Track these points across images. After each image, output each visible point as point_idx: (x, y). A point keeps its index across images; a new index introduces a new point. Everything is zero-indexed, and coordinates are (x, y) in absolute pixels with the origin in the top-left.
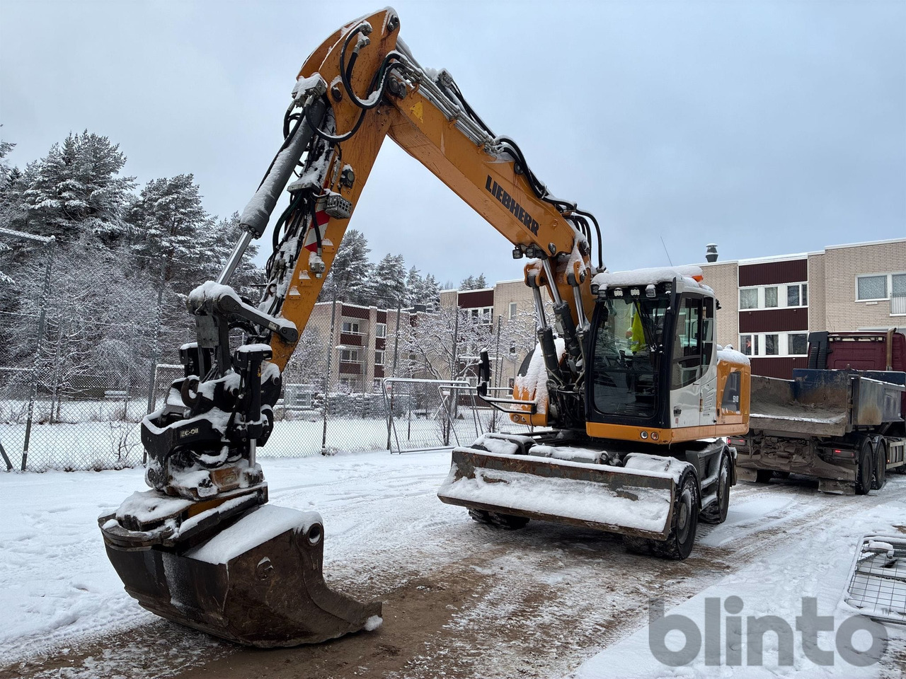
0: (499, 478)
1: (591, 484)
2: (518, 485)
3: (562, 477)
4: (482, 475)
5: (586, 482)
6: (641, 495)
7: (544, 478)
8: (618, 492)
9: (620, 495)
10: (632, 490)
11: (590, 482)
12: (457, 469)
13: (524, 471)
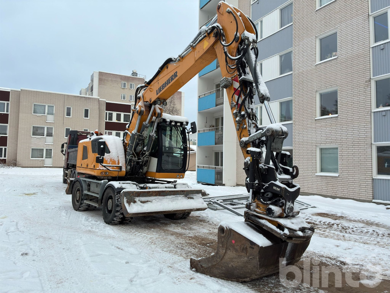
0: (147, 200)
1: (180, 196)
2: (156, 202)
3: (170, 195)
4: (139, 201)
5: (178, 196)
6: (194, 197)
7: (164, 197)
8: (188, 197)
9: (189, 198)
10: (191, 196)
11: (180, 195)
12: (127, 200)
13: (156, 195)
